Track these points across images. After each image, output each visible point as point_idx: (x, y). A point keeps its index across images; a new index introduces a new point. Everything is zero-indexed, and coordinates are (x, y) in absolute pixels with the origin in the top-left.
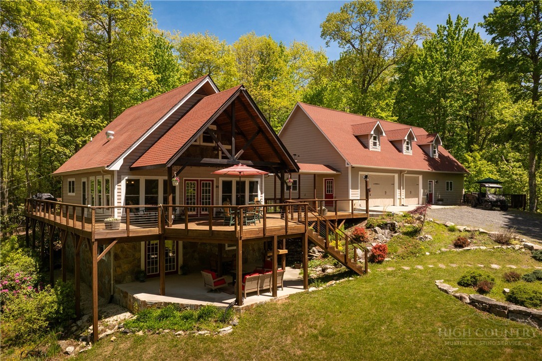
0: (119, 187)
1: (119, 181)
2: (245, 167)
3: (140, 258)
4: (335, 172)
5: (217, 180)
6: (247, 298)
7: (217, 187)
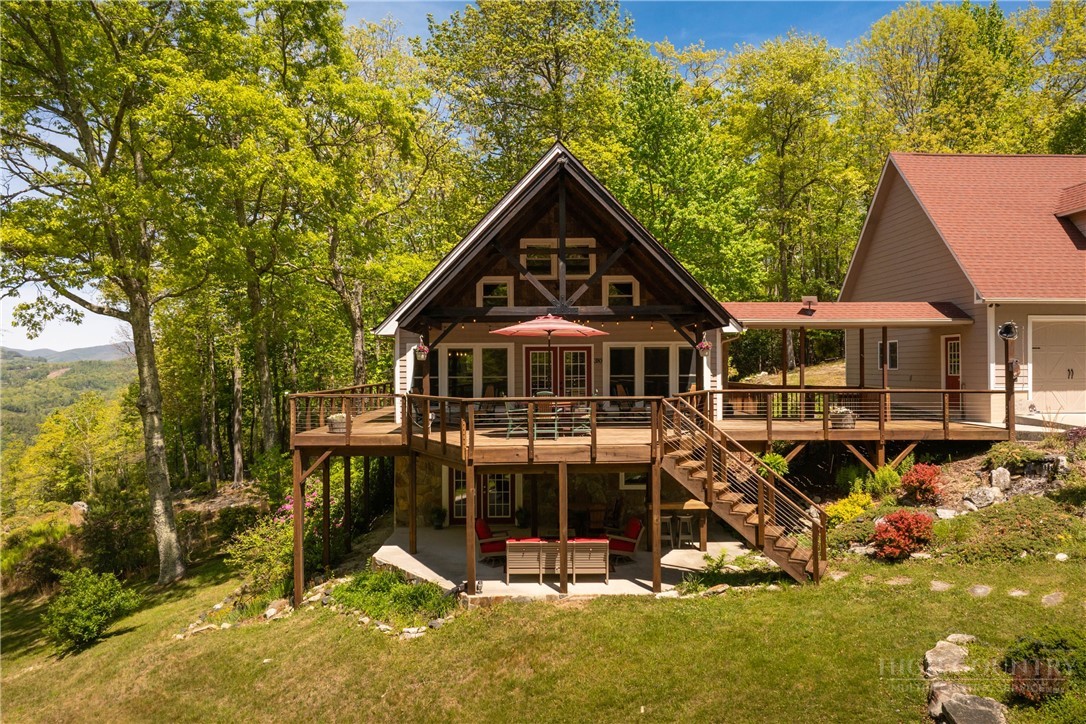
0: (403, 363)
1: (403, 353)
2: (560, 320)
3: (441, 486)
4: (950, 320)
5: (599, 349)
6: (511, 585)
7: (599, 361)
